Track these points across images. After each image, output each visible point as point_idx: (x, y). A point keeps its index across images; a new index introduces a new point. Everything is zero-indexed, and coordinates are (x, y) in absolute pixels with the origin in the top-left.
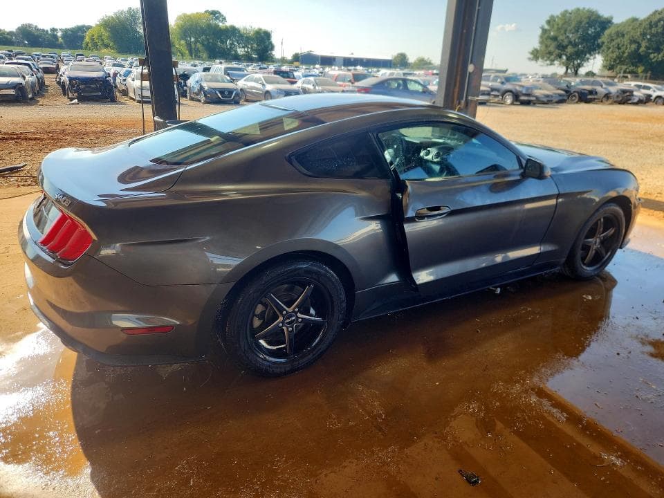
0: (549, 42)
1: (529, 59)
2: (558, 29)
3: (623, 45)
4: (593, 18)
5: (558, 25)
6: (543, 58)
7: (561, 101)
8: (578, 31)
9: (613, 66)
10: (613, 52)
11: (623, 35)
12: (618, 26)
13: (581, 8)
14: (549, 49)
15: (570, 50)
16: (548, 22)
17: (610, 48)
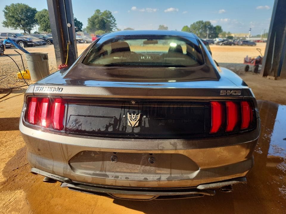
0: (11, 18)
1: (3, 26)
2: (13, 12)
3: (46, 21)
4: (27, 8)
5: (12, 10)
6: (11, 26)
7: (44, 44)
8: (23, 14)
9: (45, 29)
10: (43, 23)
11: (44, 16)
12: (41, 12)
13: (20, 3)
14: (13, 22)
15: (22, 22)
16: (6, 9)
17: (41, 22)
